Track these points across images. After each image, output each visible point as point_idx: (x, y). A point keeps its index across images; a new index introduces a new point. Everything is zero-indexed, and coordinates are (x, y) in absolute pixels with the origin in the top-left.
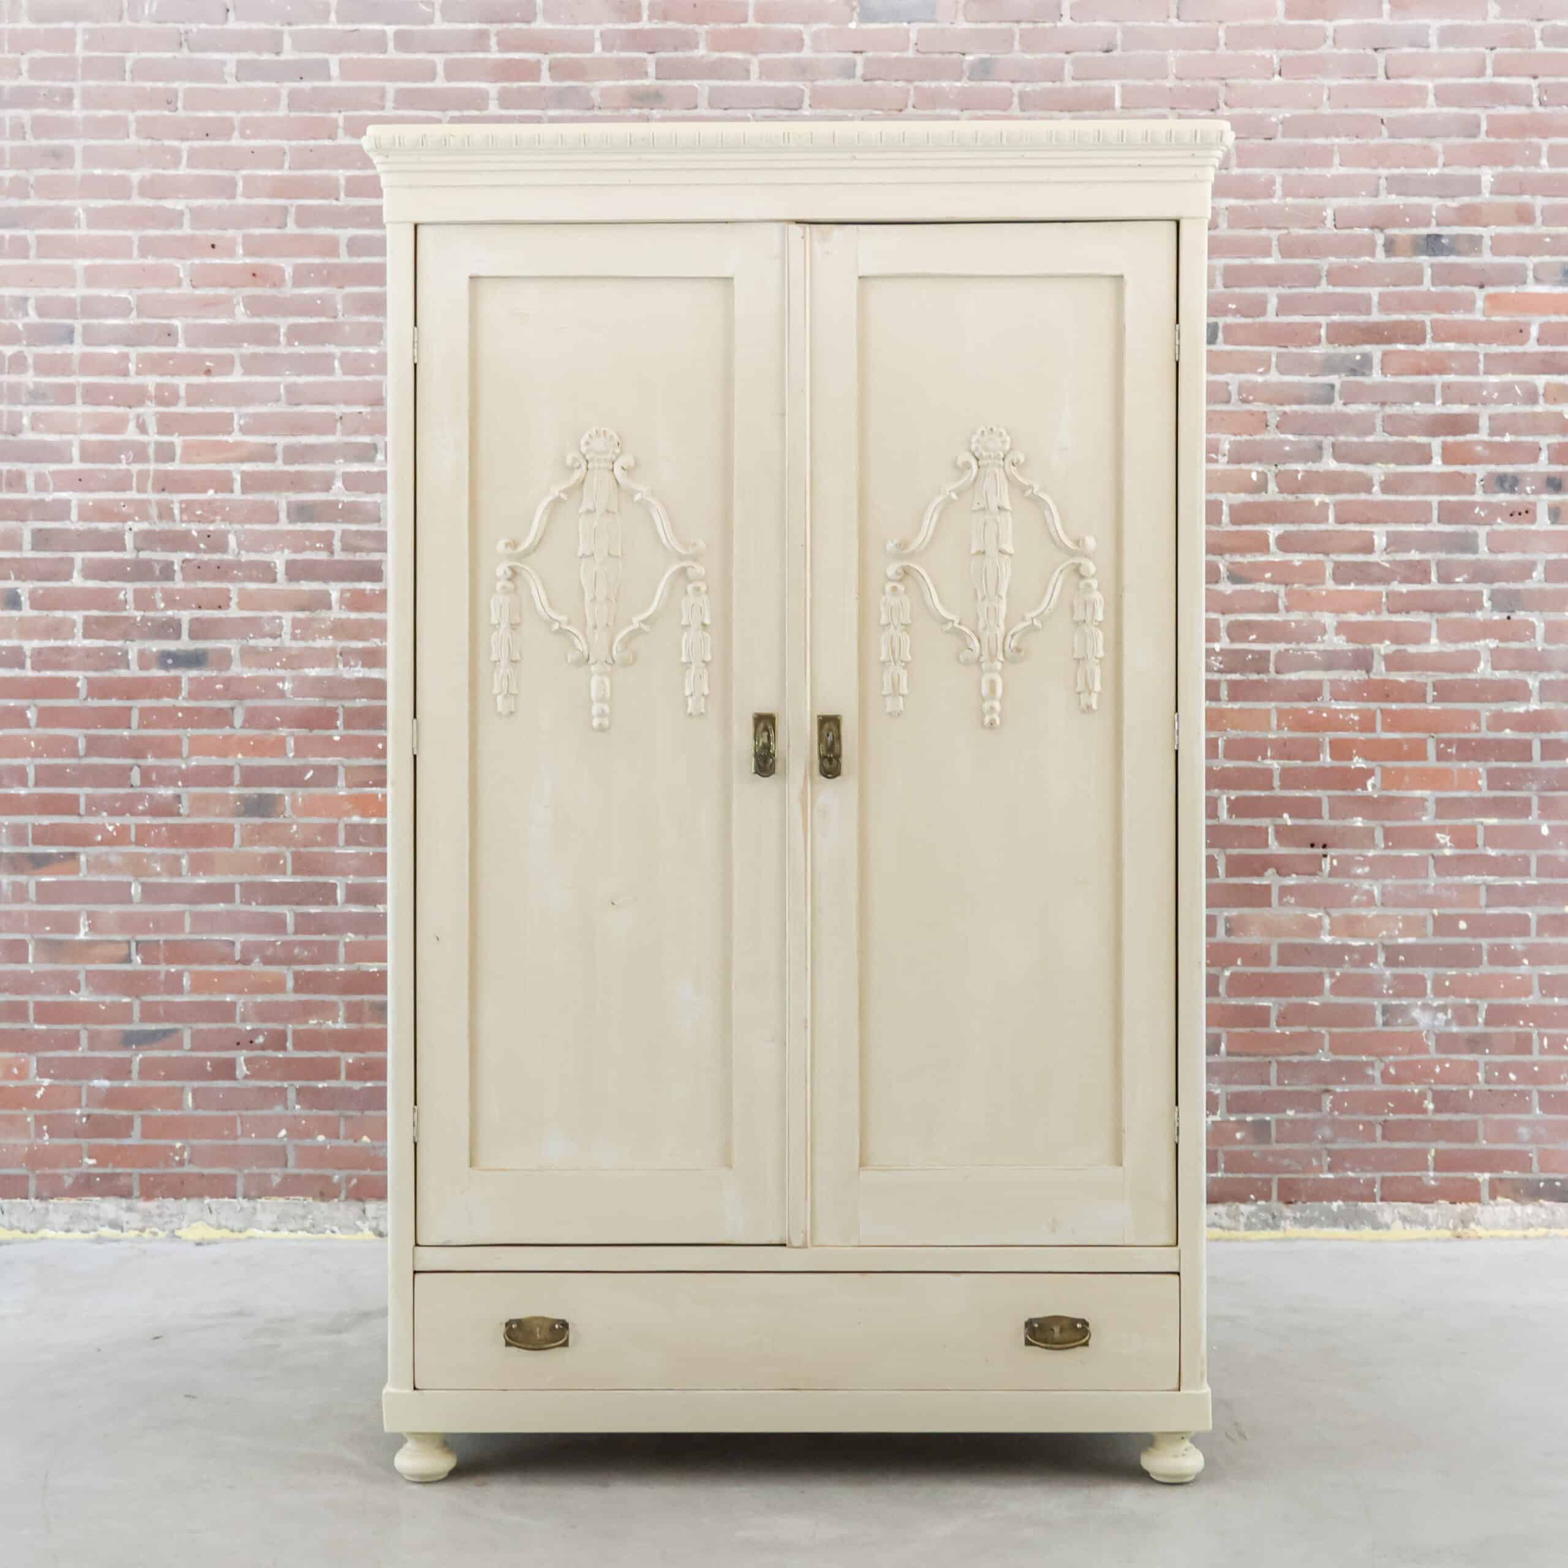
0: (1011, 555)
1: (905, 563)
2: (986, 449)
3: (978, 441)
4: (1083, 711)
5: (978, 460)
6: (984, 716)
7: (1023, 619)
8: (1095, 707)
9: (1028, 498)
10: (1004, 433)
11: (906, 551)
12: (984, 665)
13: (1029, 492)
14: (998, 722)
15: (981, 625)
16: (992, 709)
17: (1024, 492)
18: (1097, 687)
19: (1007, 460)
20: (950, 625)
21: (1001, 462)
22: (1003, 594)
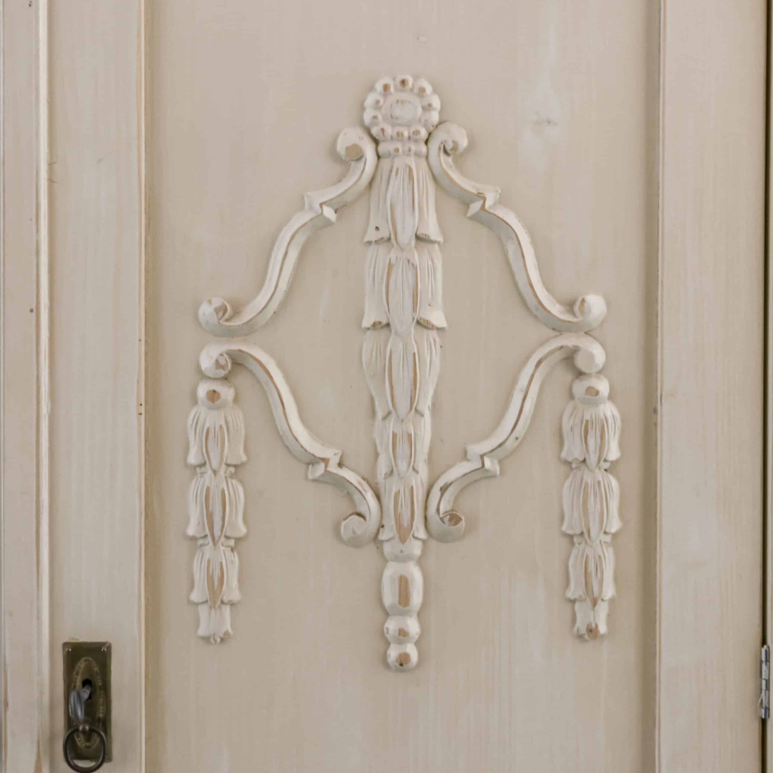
0: (440, 330)
1: (235, 347)
2: (392, 119)
3: (377, 105)
4: (580, 637)
5: (376, 142)
6: (388, 644)
7: (465, 456)
8: (603, 629)
9: (475, 218)
10: (429, 89)
11: (237, 322)
12: (387, 548)
13: (475, 207)
14: (414, 657)
15: (382, 468)
16: (403, 633)
17: (466, 204)
18: (609, 591)
19: (434, 145)
20: (320, 469)
21: (424, 149)
22: (425, 405)
